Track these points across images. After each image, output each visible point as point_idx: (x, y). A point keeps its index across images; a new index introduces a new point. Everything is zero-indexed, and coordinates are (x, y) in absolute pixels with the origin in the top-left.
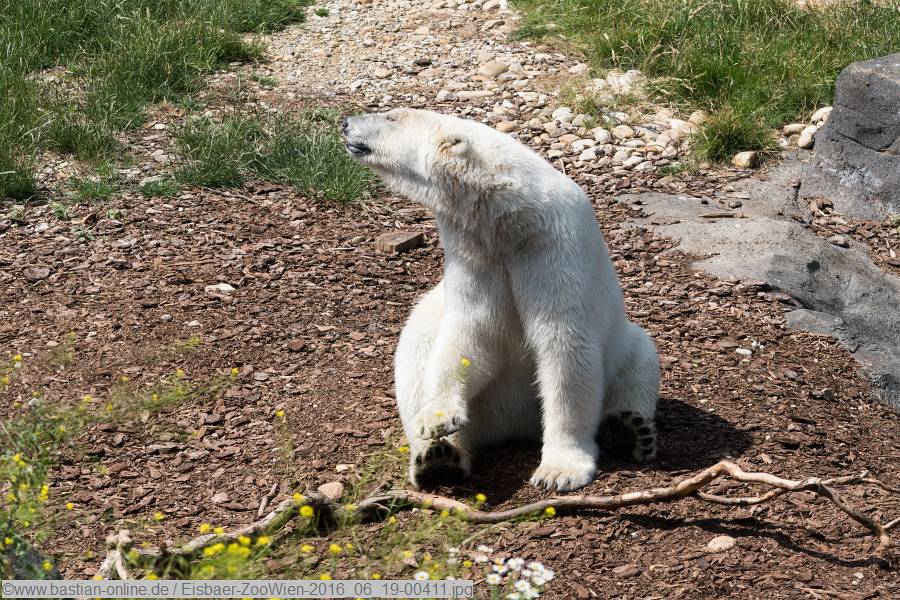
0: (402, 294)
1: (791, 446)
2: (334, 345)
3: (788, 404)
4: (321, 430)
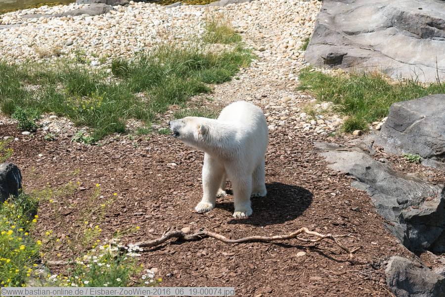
1: (336, 225)
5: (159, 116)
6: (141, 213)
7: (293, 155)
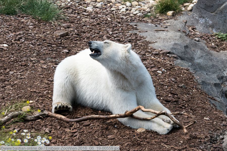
0: (59, 50)
1: (168, 101)
2: (35, 64)
3: (170, 89)
4: (27, 90)
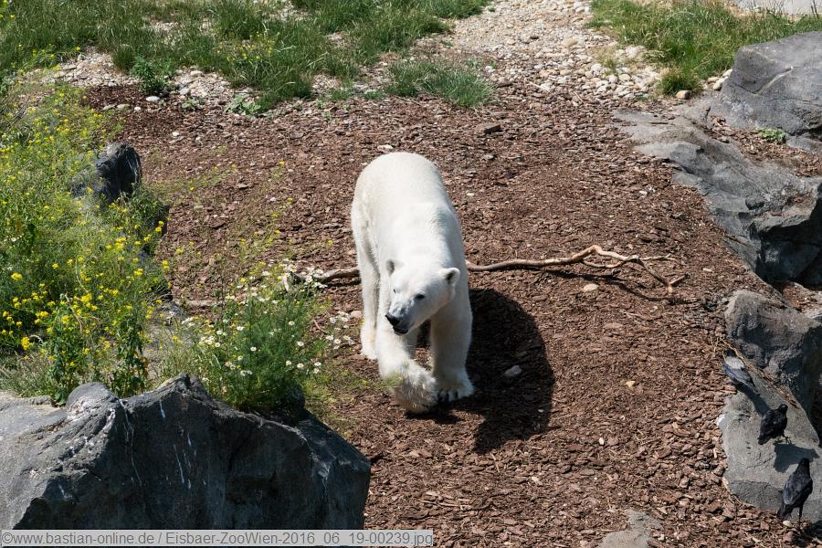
3: (657, 220)
5: (365, 70)
6: (336, 224)
7: (579, 131)
